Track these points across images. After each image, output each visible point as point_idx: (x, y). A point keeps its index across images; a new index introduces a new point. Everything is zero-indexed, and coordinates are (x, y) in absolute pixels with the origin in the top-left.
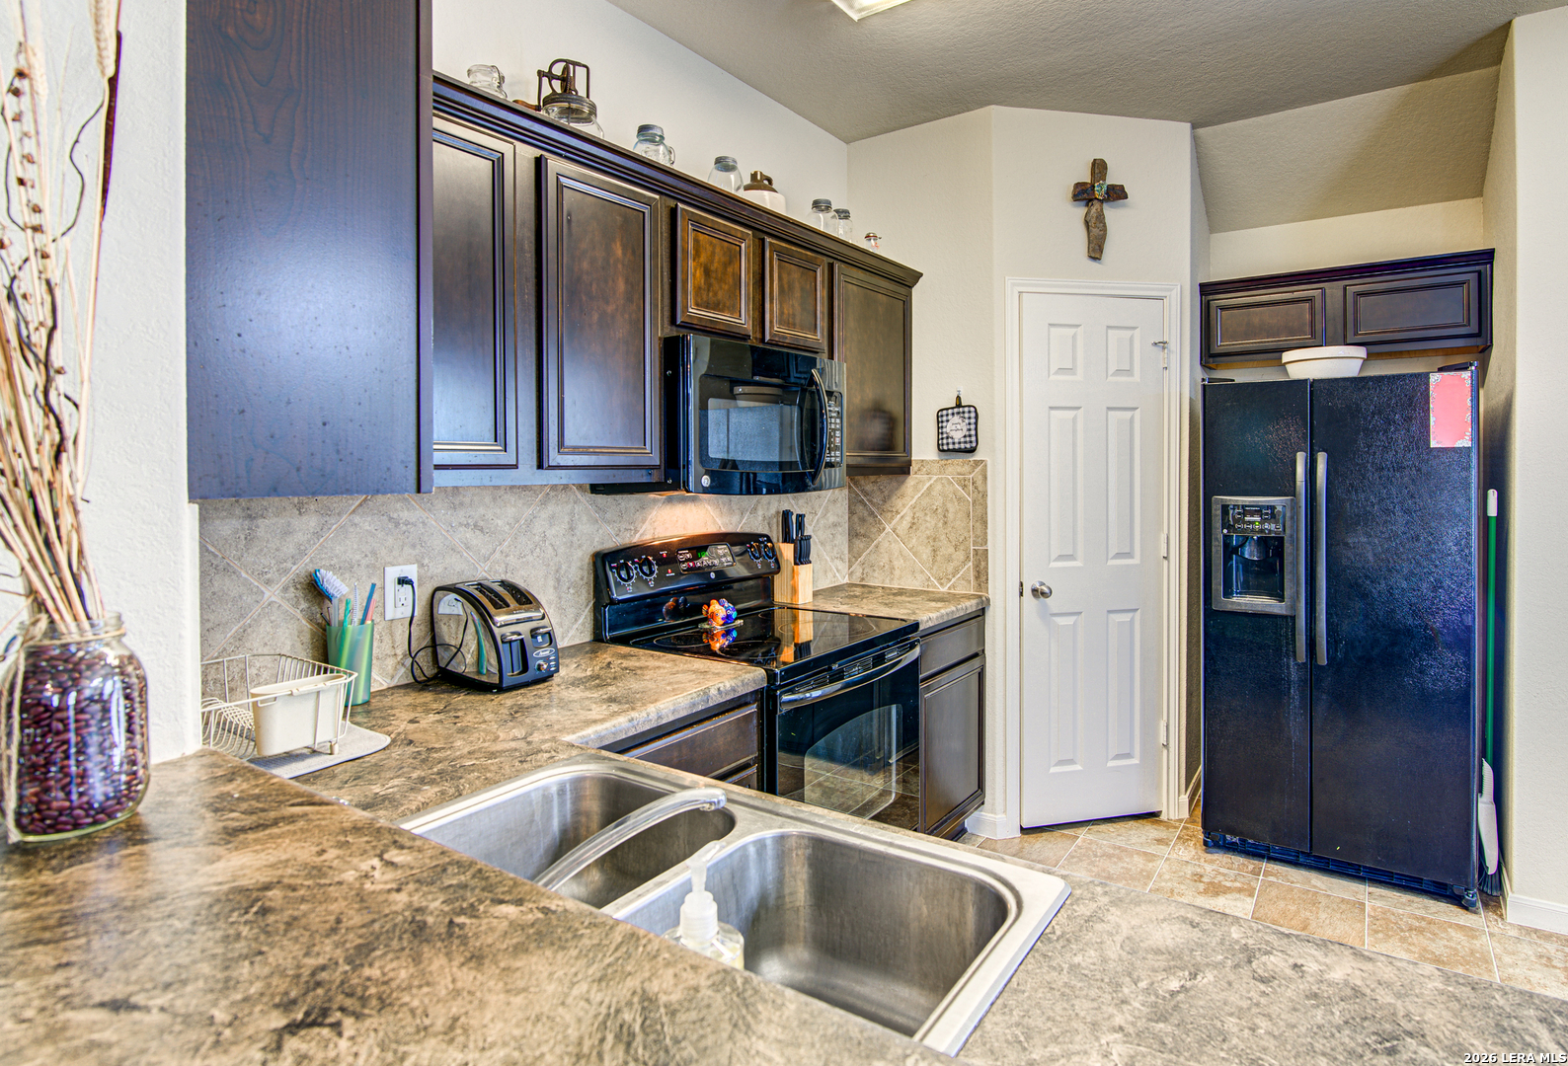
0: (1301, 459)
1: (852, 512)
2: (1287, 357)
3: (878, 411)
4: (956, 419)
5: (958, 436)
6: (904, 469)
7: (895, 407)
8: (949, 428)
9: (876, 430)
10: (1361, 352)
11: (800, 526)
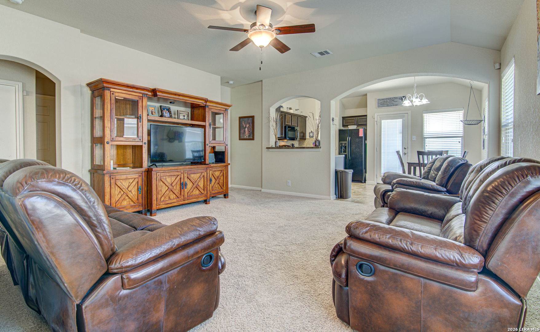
0: (348, 137)
1: (299, 145)
2: (349, 126)
3: (302, 132)
4: (311, 133)
5: (311, 135)
6: (305, 139)
7: (304, 132)
8: (310, 134)
9: (302, 135)
10: (356, 126)
11: (294, 145)
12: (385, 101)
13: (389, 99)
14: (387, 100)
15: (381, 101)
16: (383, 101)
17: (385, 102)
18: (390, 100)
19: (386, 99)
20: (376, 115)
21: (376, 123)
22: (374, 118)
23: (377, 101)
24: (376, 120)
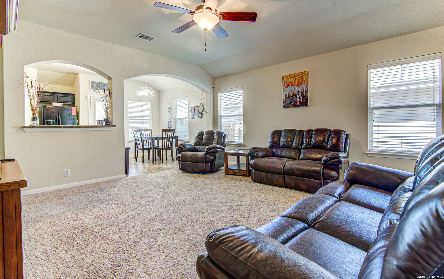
0: (57, 116)
2: (53, 103)
10: (62, 104)
12: (98, 84)
13: (102, 83)
14: (100, 84)
15: (95, 84)
16: (96, 84)
17: (98, 86)
18: (103, 85)
19: (99, 83)
20: (89, 96)
21: (89, 103)
22: (87, 98)
23: (91, 83)
24: (89, 101)
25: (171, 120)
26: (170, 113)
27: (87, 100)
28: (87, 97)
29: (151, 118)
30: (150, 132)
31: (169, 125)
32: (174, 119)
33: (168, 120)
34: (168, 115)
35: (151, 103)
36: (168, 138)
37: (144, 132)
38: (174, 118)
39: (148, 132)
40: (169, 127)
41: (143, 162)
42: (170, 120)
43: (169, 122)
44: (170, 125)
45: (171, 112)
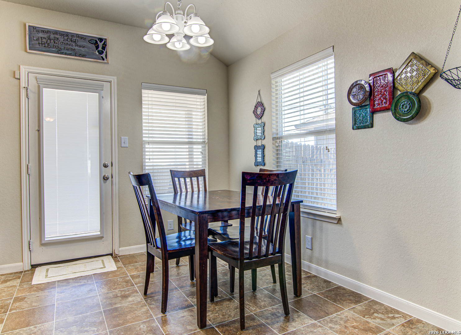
12: (52, 36)
13: (62, 34)
14: (56, 36)
15: (41, 35)
16: (45, 36)
17: (52, 41)
18: (66, 38)
19: (56, 32)
20: (24, 70)
21: (23, 92)
22: (17, 76)
23: (27, 32)
24: (23, 84)
25: (264, 142)
26: (259, 122)
27: (17, 81)
28: (14, 72)
29: (207, 138)
30: (201, 179)
31: (256, 159)
32: (274, 139)
33: (255, 143)
34: (255, 129)
35: (206, 97)
36: (268, 210)
37: (182, 180)
38: (273, 134)
39: (194, 179)
40: (257, 164)
41: (164, 310)
42: (259, 143)
43: (256, 148)
44: (259, 159)
45: (264, 119)
